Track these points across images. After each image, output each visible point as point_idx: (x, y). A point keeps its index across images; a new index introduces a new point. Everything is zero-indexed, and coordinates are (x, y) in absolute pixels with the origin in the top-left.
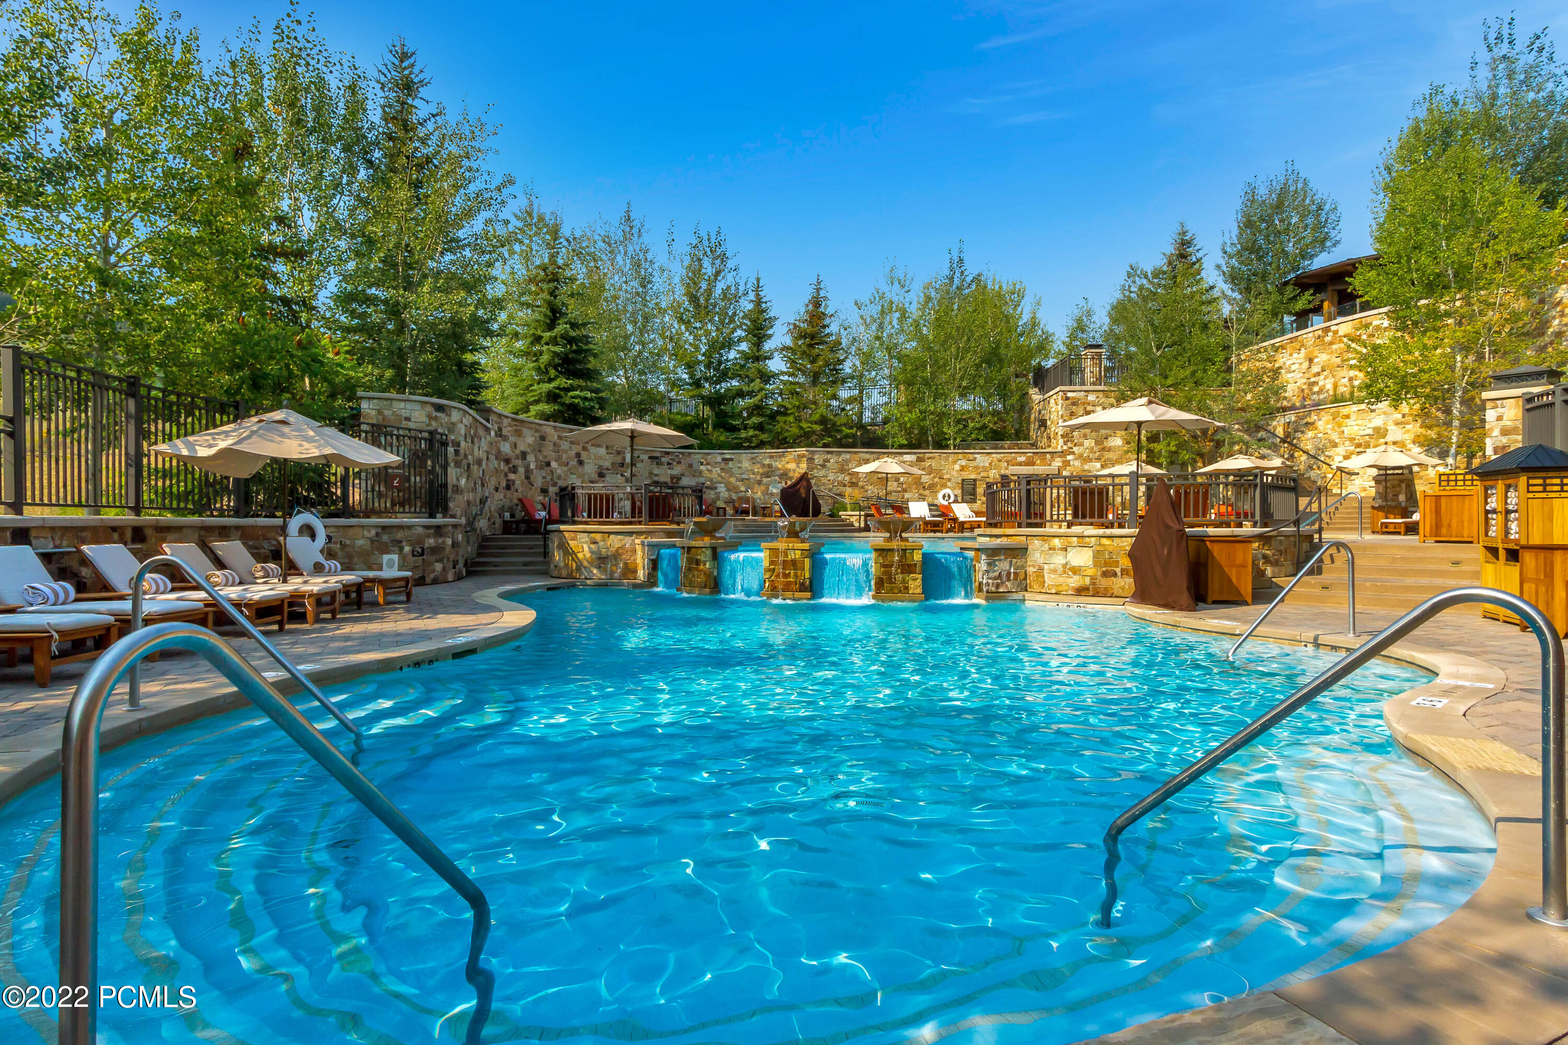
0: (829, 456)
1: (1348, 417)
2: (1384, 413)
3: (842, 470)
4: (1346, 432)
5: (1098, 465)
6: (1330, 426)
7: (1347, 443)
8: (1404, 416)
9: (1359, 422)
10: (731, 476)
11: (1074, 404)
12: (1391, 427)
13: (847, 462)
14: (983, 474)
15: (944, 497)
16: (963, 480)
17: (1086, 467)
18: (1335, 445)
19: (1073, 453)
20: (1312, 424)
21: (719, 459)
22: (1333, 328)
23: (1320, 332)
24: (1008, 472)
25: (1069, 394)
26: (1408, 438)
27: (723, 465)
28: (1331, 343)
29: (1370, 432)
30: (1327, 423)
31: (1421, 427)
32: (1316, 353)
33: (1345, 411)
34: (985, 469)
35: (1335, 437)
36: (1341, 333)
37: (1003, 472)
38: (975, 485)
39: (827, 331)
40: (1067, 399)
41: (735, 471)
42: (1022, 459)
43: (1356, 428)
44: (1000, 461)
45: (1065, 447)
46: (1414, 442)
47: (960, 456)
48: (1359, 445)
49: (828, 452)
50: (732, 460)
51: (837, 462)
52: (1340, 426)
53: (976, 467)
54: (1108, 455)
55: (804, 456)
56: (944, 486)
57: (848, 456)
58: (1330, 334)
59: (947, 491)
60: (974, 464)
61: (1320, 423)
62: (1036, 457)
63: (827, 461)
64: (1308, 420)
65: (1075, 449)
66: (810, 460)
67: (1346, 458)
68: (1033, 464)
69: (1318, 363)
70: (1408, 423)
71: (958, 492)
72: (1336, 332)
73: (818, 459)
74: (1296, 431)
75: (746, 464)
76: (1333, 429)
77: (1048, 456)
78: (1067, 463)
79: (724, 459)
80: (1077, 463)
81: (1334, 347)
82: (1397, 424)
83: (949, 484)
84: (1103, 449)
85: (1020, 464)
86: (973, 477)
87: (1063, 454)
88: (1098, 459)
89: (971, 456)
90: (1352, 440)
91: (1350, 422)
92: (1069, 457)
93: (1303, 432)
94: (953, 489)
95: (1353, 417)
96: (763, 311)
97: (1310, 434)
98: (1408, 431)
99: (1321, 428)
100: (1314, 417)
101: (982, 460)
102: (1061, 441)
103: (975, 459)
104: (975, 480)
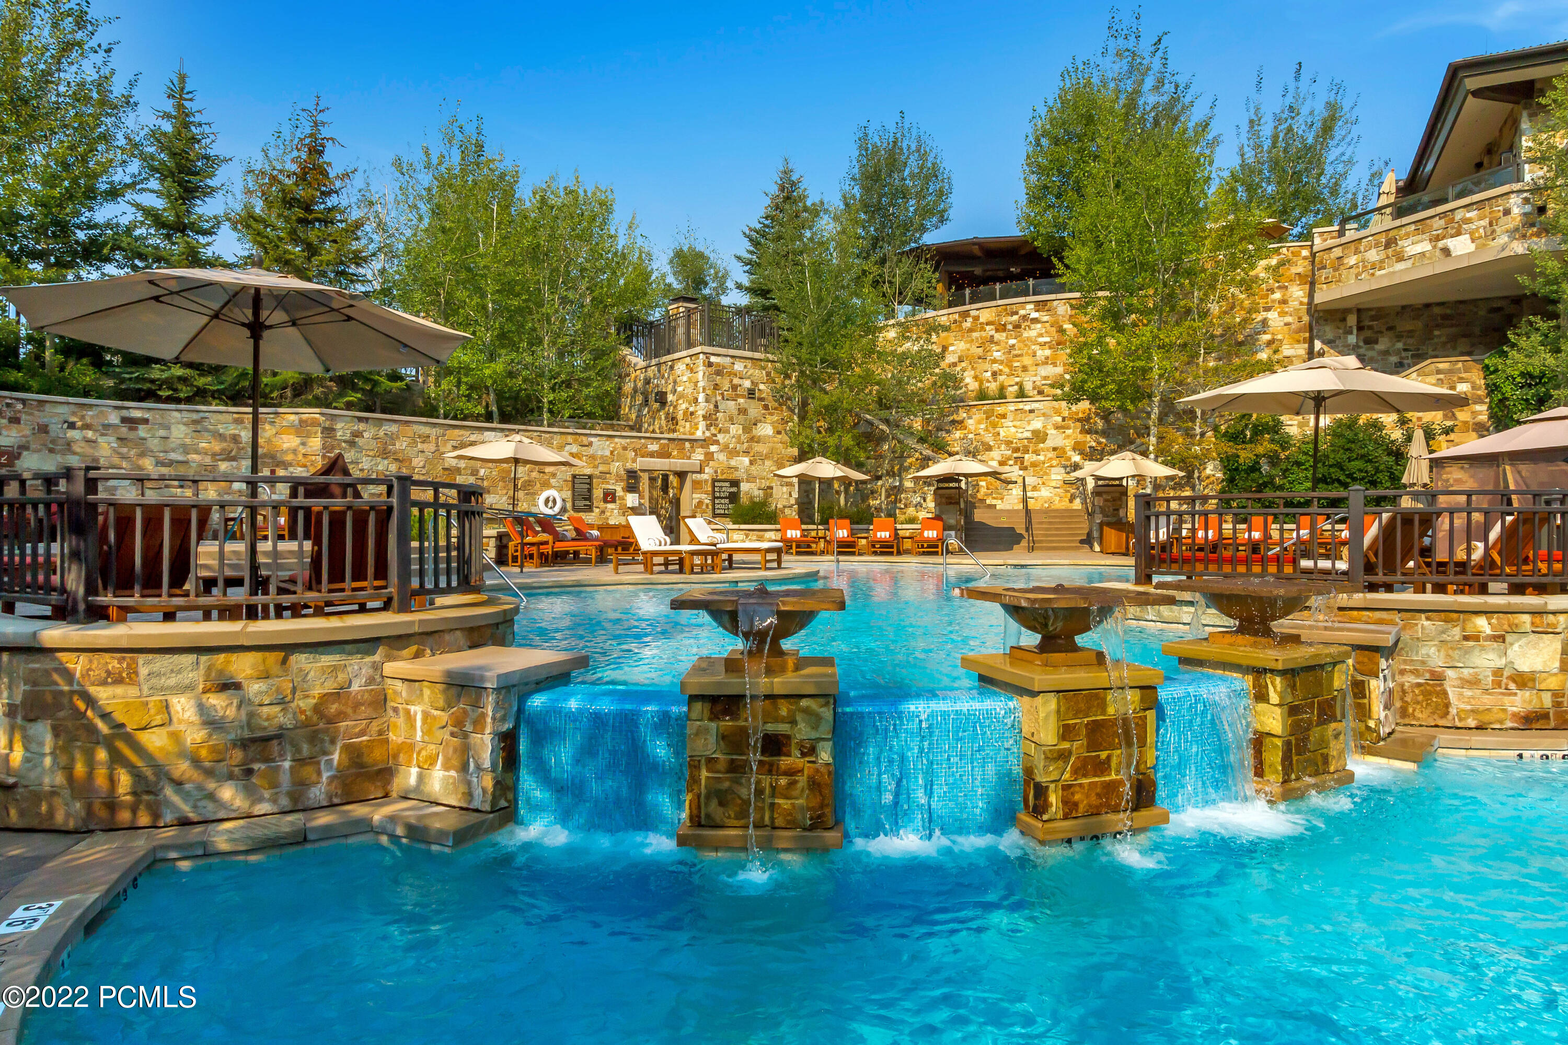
0: (362, 426)
1: (1004, 416)
2: (1044, 415)
3: (384, 453)
4: (1002, 434)
5: (746, 460)
6: (983, 426)
7: (1003, 447)
8: (1064, 419)
9: (1018, 423)
10: (142, 455)
11: (718, 373)
12: (1052, 431)
13: (393, 438)
14: (602, 468)
15: (547, 501)
16: (574, 476)
17: (733, 463)
18: (989, 448)
19: (717, 442)
20: (961, 422)
21: (114, 418)
22: (973, 313)
23: (956, 316)
24: (637, 466)
25: (713, 359)
26: (1068, 444)
27: (124, 431)
28: (971, 330)
29: (1029, 435)
30: (979, 422)
31: (1081, 432)
32: (951, 340)
33: (1000, 409)
34: (605, 461)
35: (989, 439)
36: (981, 320)
37: (629, 466)
38: (590, 484)
39: (332, 201)
40: (710, 365)
41: (153, 444)
42: (654, 447)
43: (1013, 430)
44: (625, 449)
45: (708, 434)
46: (1074, 449)
47: (570, 439)
48: (1016, 450)
49: (360, 419)
50: (146, 421)
51: (375, 438)
52: (995, 426)
53: (593, 457)
54: (759, 448)
55: (315, 423)
56: (546, 485)
57: (394, 428)
58: (970, 320)
59: (552, 493)
60: (591, 451)
61: (970, 421)
62: (672, 446)
63: (358, 434)
64: (955, 417)
65: (720, 437)
66: (328, 431)
67: (1002, 463)
68: (668, 455)
69: (954, 352)
70: (1068, 428)
71: (568, 494)
72: (976, 318)
73: (343, 430)
74: (939, 429)
75: (179, 432)
76: (986, 430)
77: (687, 445)
78: (709, 456)
79: (124, 420)
80: (722, 457)
81: (975, 335)
82: (1057, 427)
83: (553, 481)
84: (752, 439)
85: (652, 455)
86: (588, 471)
87: (705, 443)
88: (746, 452)
89: (585, 440)
90: (1008, 443)
91: (1007, 422)
92: (713, 448)
93: (948, 432)
94: (560, 490)
95: (1010, 416)
96: (194, 140)
97: (958, 434)
98: (1068, 437)
99: (972, 428)
100: (963, 415)
101: (601, 446)
102: (702, 425)
103: (591, 444)
104: (590, 477)
